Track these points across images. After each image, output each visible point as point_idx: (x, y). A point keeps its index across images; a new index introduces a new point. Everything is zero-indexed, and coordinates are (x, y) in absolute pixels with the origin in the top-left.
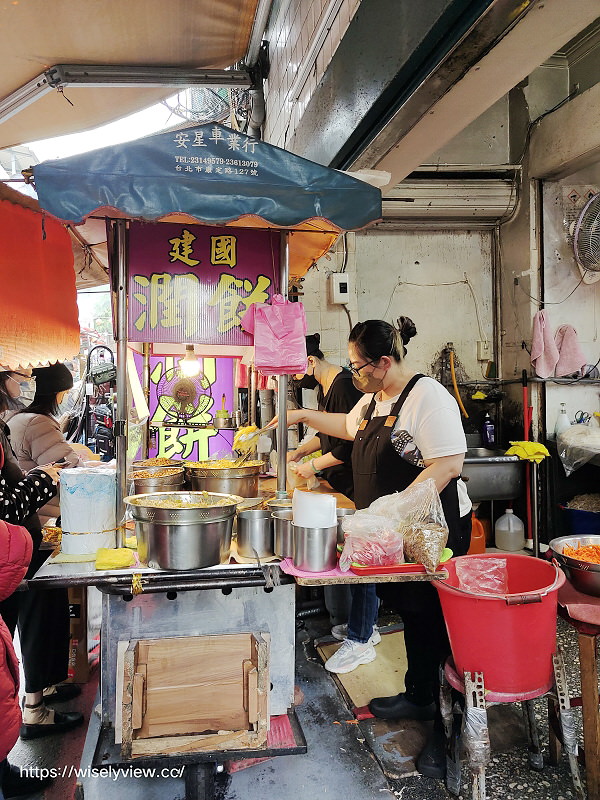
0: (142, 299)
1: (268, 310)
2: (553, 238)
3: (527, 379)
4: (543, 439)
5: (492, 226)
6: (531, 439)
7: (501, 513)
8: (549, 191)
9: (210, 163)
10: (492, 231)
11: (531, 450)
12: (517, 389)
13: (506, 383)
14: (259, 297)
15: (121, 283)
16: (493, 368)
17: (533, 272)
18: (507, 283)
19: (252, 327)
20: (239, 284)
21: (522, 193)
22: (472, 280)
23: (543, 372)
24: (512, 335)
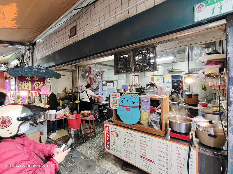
0: (21, 85)
1: (43, 86)
2: (80, 74)
3: (77, 92)
4: (79, 100)
5: (72, 71)
6: (78, 100)
7: (74, 111)
8: (79, 68)
9: (38, 70)
10: (72, 72)
11: (78, 102)
12: (76, 93)
13: (74, 93)
14: (41, 84)
15: (17, 83)
16: (72, 90)
17: (78, 78)
18: (74, 79)
19: (41, 89)
20: (38, 83)
21: (76, 68)
22: (69, 78)
23: (79, 91)
24: (75, 86)
